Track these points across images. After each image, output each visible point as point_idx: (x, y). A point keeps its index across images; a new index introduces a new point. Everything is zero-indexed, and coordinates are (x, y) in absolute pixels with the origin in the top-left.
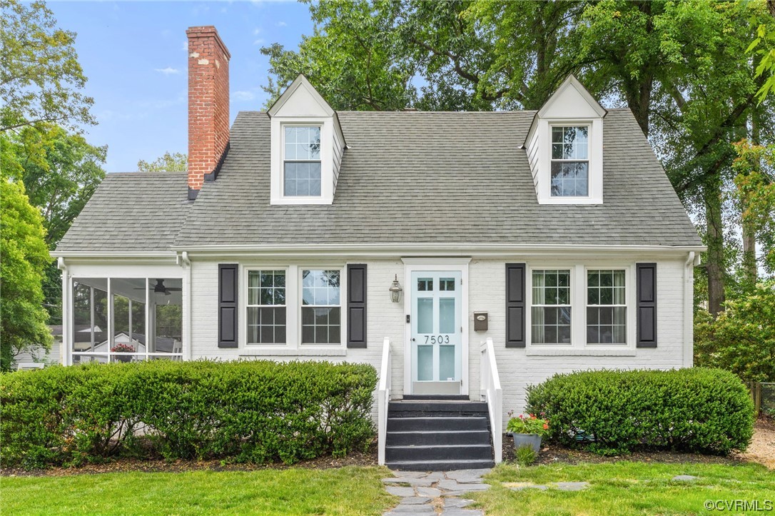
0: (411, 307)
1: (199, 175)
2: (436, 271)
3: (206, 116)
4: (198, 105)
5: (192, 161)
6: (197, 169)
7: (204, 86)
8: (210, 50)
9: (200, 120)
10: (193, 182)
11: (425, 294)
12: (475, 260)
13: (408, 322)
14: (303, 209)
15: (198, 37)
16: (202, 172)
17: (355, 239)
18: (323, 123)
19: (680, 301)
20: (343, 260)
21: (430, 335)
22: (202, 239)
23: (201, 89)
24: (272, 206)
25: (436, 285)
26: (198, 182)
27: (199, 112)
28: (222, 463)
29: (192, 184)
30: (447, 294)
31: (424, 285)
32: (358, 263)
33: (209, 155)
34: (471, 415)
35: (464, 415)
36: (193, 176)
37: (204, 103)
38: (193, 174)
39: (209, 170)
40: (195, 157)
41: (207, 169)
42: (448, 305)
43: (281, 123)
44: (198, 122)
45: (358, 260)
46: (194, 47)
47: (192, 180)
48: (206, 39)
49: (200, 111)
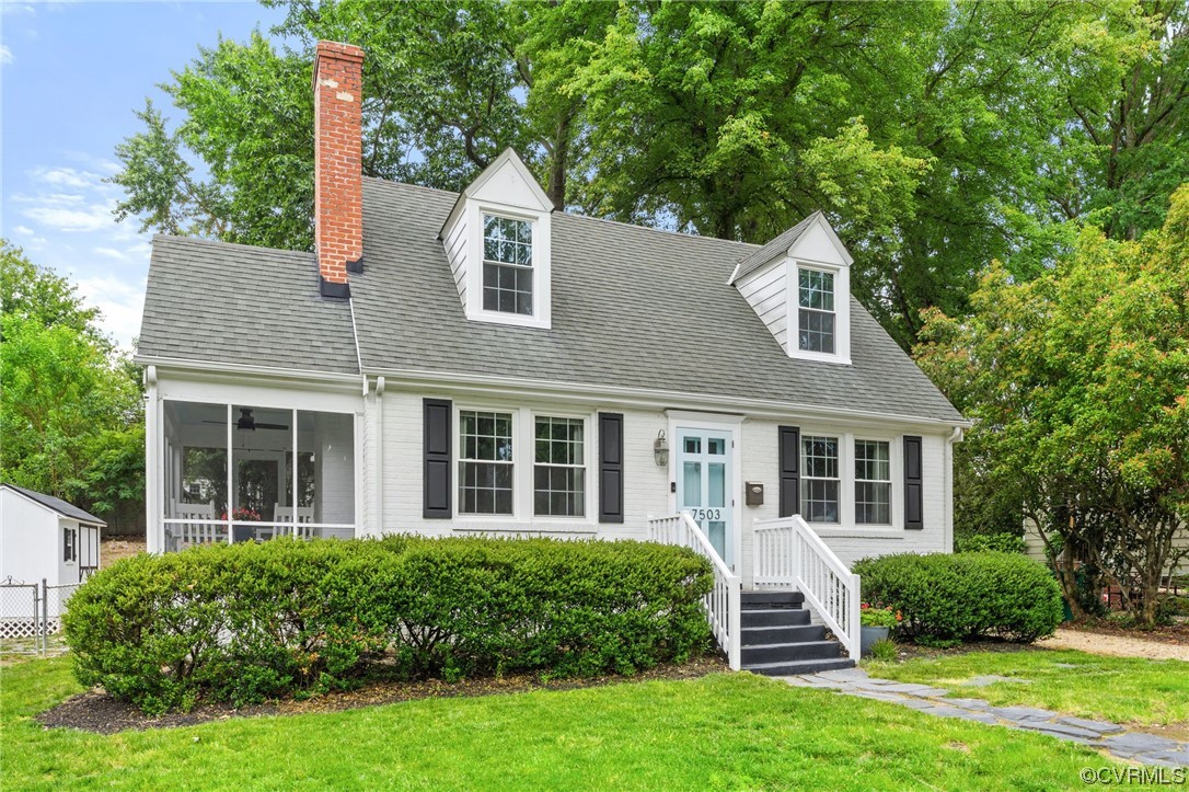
0: (676, 472)
1: (338, 261)
2: (704, 429)
3: (350, 177)
4: (337, 158)
5: (327, 239)
6: (334, 251)
7: (345, 131)
8: (355, 82)
9: (338, 180)
10: (328, 271)
11: (693, 457)
12: (750, 419)
13: (673, 491)
14: (515, 331)
15: (337, 59)
16: (343, 258)
17: (627, 382)
18: (537, 218)
19: (942, 480)
20: (593, 407)
21: (699, 509)
22: (399, 360)
23: (342, 136)
24: (470, 322)
25: (705, 447)
26: (337, 272)
27: (338, 169)
28: (545, 678)
29: (326, 273)
30: (717, 458)
31: (691, 445)
32: (612, 411)
33: (354, 234)
34: (781, 607)
35: (774, 607)
36: (328, 262)
37: (345, 157)
38: (328, 259)
39: (354, 256)
40: (332, 234)
41: (351, 254)
42: (719, 472)
43: (481, 208)
44: (337, 183)
45: (612, 408)
46: (330, 72)
47: (326, 268)
48: (349, 64)
49: (340, 167)
